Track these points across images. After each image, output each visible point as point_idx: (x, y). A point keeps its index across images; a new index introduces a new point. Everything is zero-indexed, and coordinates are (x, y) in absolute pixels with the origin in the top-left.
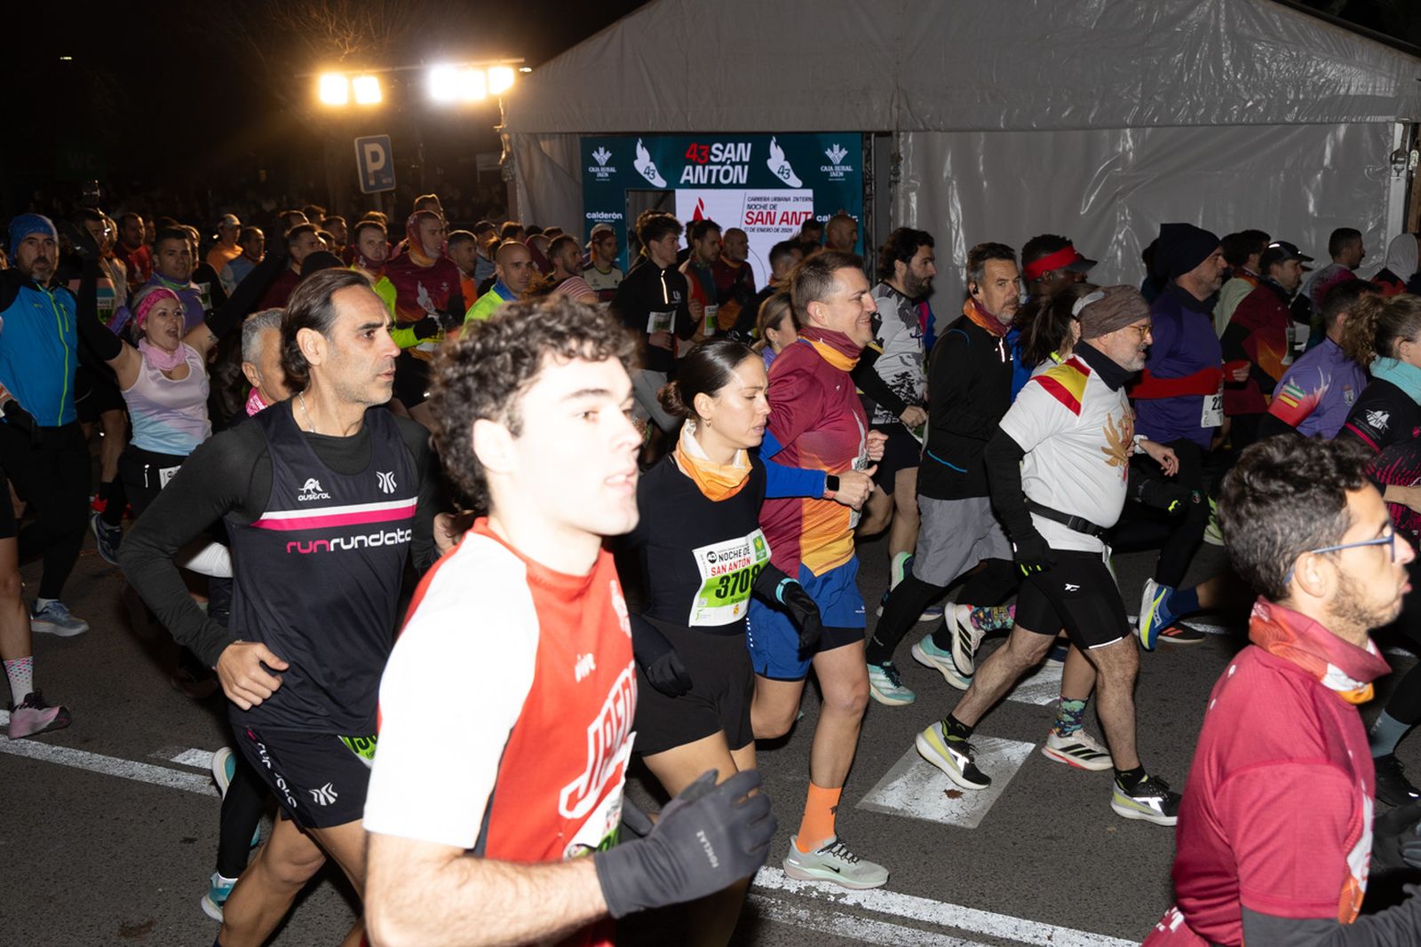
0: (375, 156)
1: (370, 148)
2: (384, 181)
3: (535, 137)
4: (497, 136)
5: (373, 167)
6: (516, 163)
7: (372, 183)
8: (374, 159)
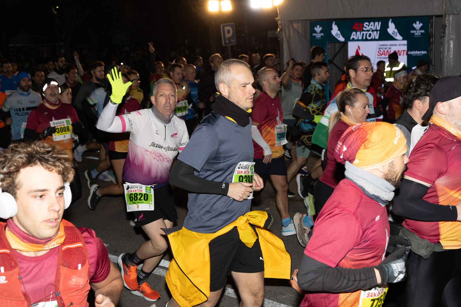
0: (229, 32)
1: (227, 28)
2: (232, 41)
3: (291, 22)
4: (276, 22)
5: (228, 36)
6: (283, 33)
7: (227, 42)
8: (228, 32)
